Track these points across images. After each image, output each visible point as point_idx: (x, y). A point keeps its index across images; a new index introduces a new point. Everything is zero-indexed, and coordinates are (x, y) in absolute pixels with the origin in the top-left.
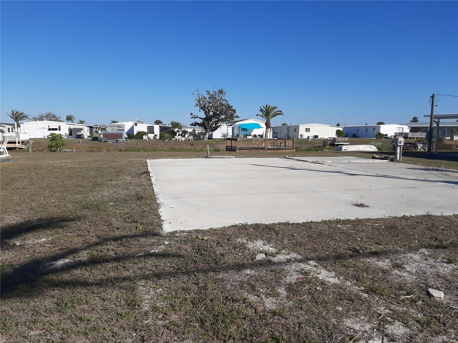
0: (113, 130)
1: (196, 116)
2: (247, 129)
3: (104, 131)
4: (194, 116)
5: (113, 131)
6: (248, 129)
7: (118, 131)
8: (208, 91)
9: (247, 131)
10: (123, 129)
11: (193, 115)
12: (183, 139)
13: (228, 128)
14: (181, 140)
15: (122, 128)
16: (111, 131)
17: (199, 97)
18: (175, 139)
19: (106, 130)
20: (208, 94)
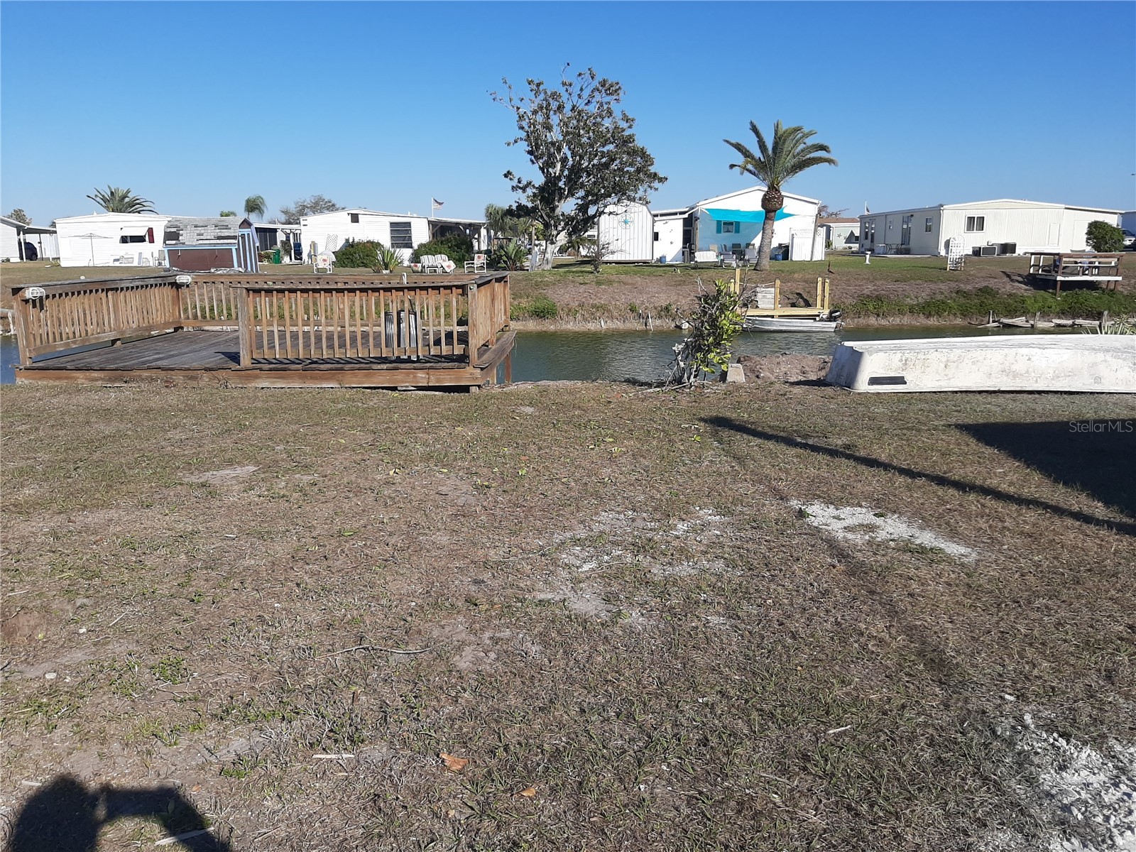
0: (202, 237)
1: (524, 182)
2: (738, 223)
3: (174, 242)
4: (519, 182)
5: (201, 242)
6: (741, 224)
7: (218, 241)
8: (536, 82)
9: (737, 231)
10: (232, 235)
11: (516, 180)
12: (449, 267)
13: (654, 222)
14: (439, 271)
15: (232, 230)
16: (194, 244)
17: (518, 108)
18: (419, 265)
19: (178, 239)
20: (537, 93)
